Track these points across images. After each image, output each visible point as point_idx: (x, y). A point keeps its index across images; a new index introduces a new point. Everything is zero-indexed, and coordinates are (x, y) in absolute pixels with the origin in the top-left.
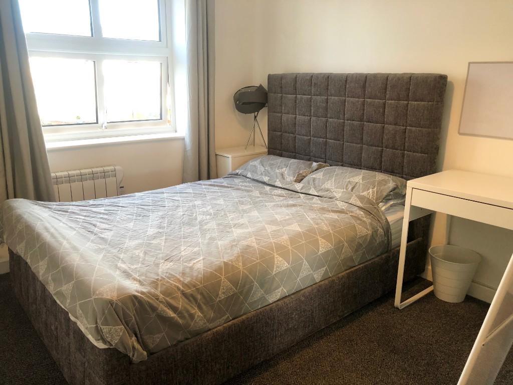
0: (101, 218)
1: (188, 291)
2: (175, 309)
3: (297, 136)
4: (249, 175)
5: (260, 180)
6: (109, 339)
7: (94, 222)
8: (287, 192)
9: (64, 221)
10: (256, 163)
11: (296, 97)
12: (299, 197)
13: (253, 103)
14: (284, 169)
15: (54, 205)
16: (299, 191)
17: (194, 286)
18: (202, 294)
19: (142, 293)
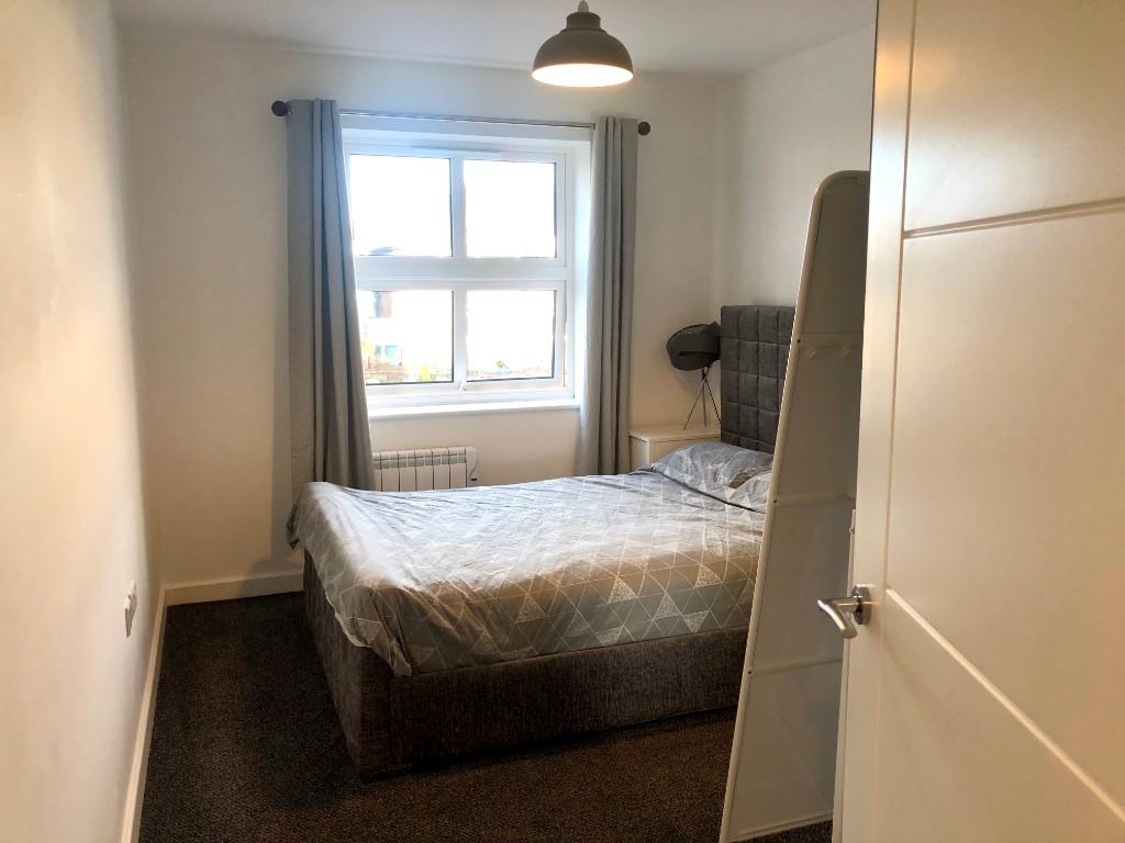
0: (417, 514)
1: (476, 602)
2: (452, 620)
3: (761, 411)
4: (667, 472)
5: (680, 480)
6: (364, 635)
7: (404, 519)
8: (710, 500)
9: (367, 512)
10: (684, 453)
11: (758, 345)
12: (724, 510)
13: (695, 353)
14: (721, 464)
15: (364, 494)
16: (729, 501)
17: (485, 597)
18: (494, 609)
19: (411, 590)
